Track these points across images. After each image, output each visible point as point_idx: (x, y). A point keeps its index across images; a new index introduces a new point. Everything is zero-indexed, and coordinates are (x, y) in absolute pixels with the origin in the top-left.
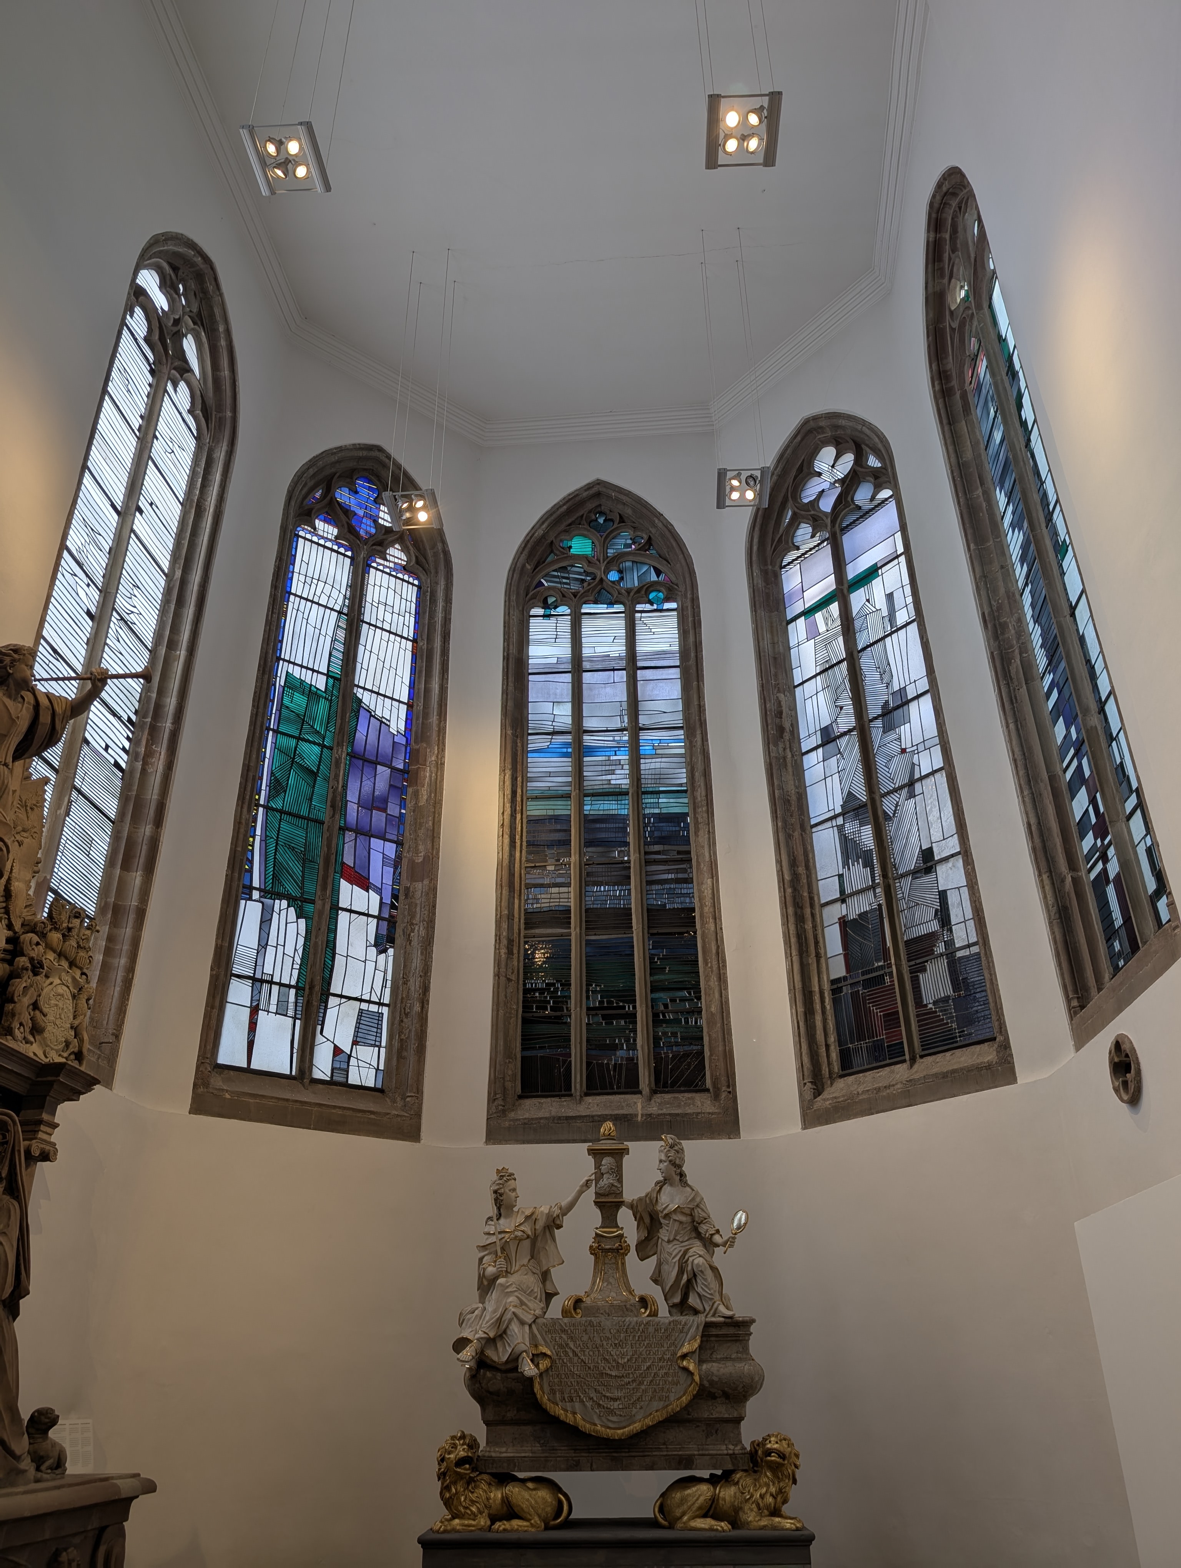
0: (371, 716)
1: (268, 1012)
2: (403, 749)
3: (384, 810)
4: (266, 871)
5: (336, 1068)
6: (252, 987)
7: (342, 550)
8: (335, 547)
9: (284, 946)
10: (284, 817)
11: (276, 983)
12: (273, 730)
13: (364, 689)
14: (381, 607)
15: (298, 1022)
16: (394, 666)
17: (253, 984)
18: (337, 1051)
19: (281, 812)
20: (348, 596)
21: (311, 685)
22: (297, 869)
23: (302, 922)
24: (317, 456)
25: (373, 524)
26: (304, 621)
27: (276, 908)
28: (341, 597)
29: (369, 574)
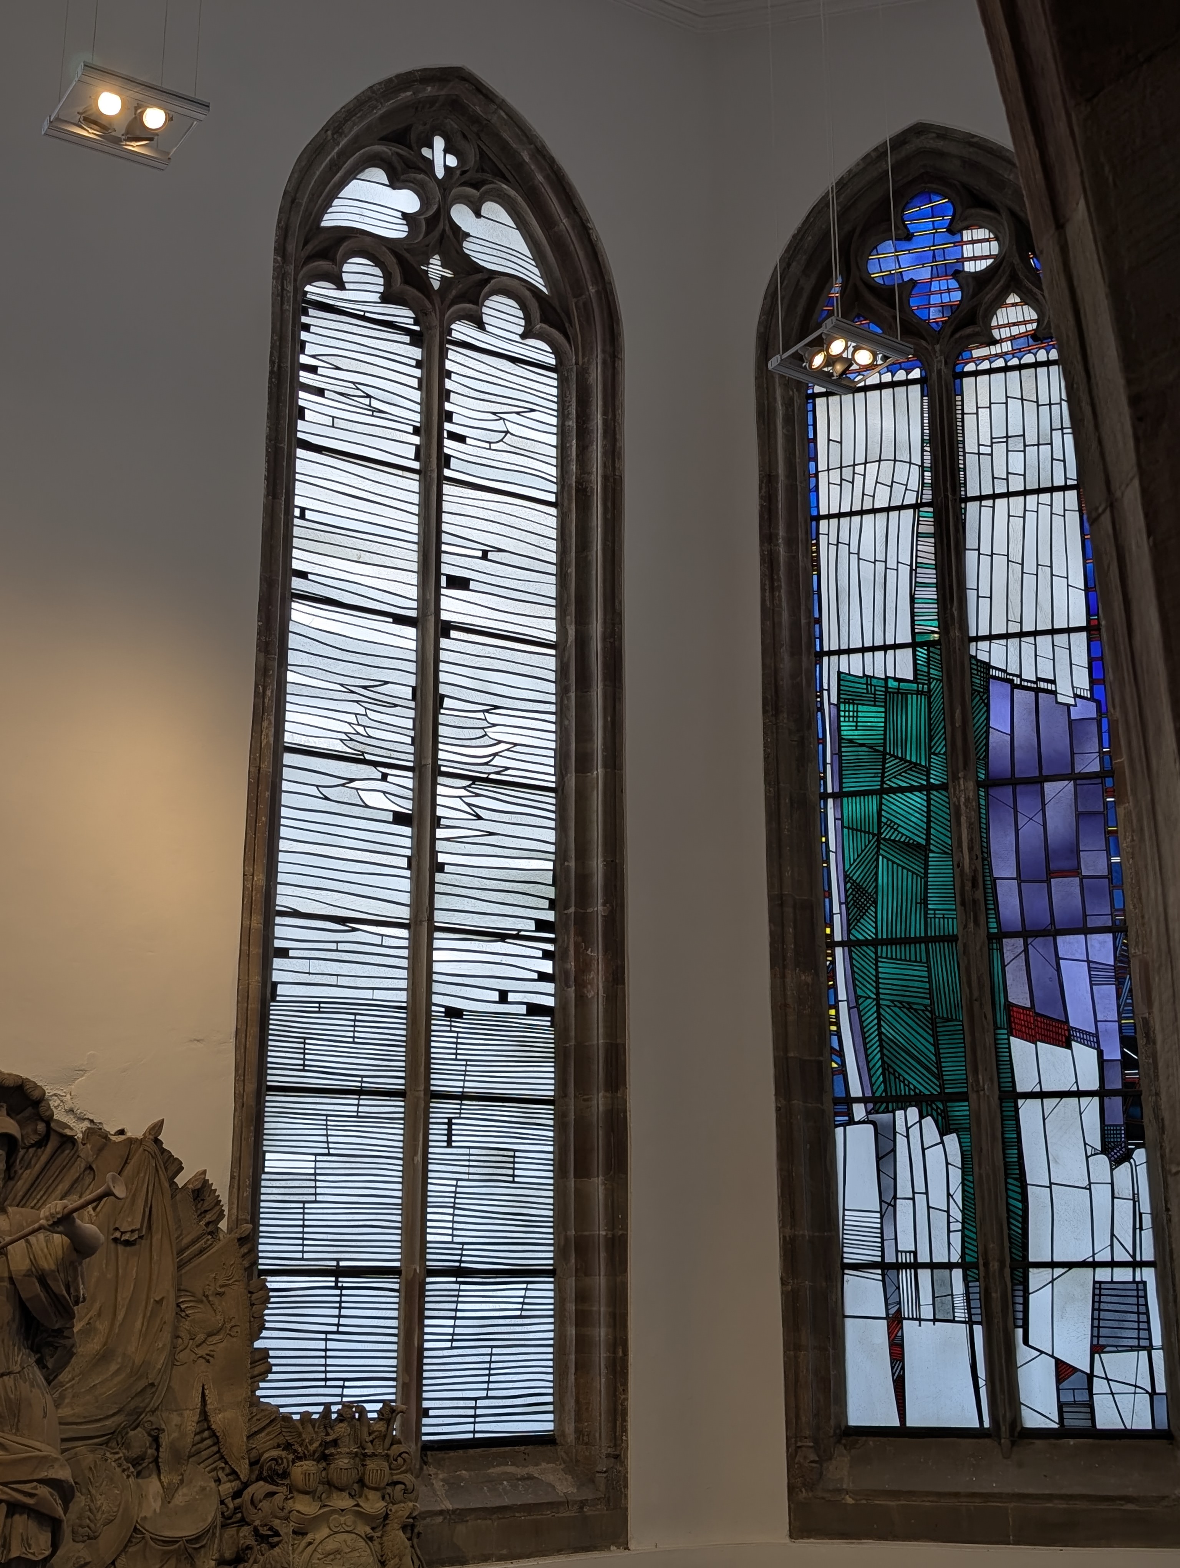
0: (1013, 686)
1: (920, 1320)
2: (1094, 727)
3: (1076, 871)
4: (868, 1062)
5: (1068, 1404)
6: (883, 1280)
7: (901, 375)
8: (887, 378)
9: (927, 1193)
10: (883, 950)
11: (924, 1266)
12: (833, 794)
13: (991, 638)
14: (1000, 451)
15: (978, 1331)
16: (1048, 560)
17: (882, 1275)
18: (1063, 1371)
19: (875, 943)
20: (927, 464)
21: (887, 678)
22: (923, 1043)
23: (952, 1140)
24: (799, 230)
25: (953, 284)
26: (854, 558)
27: (900, 1127)
28: (915, 470)
29: (962, 395)
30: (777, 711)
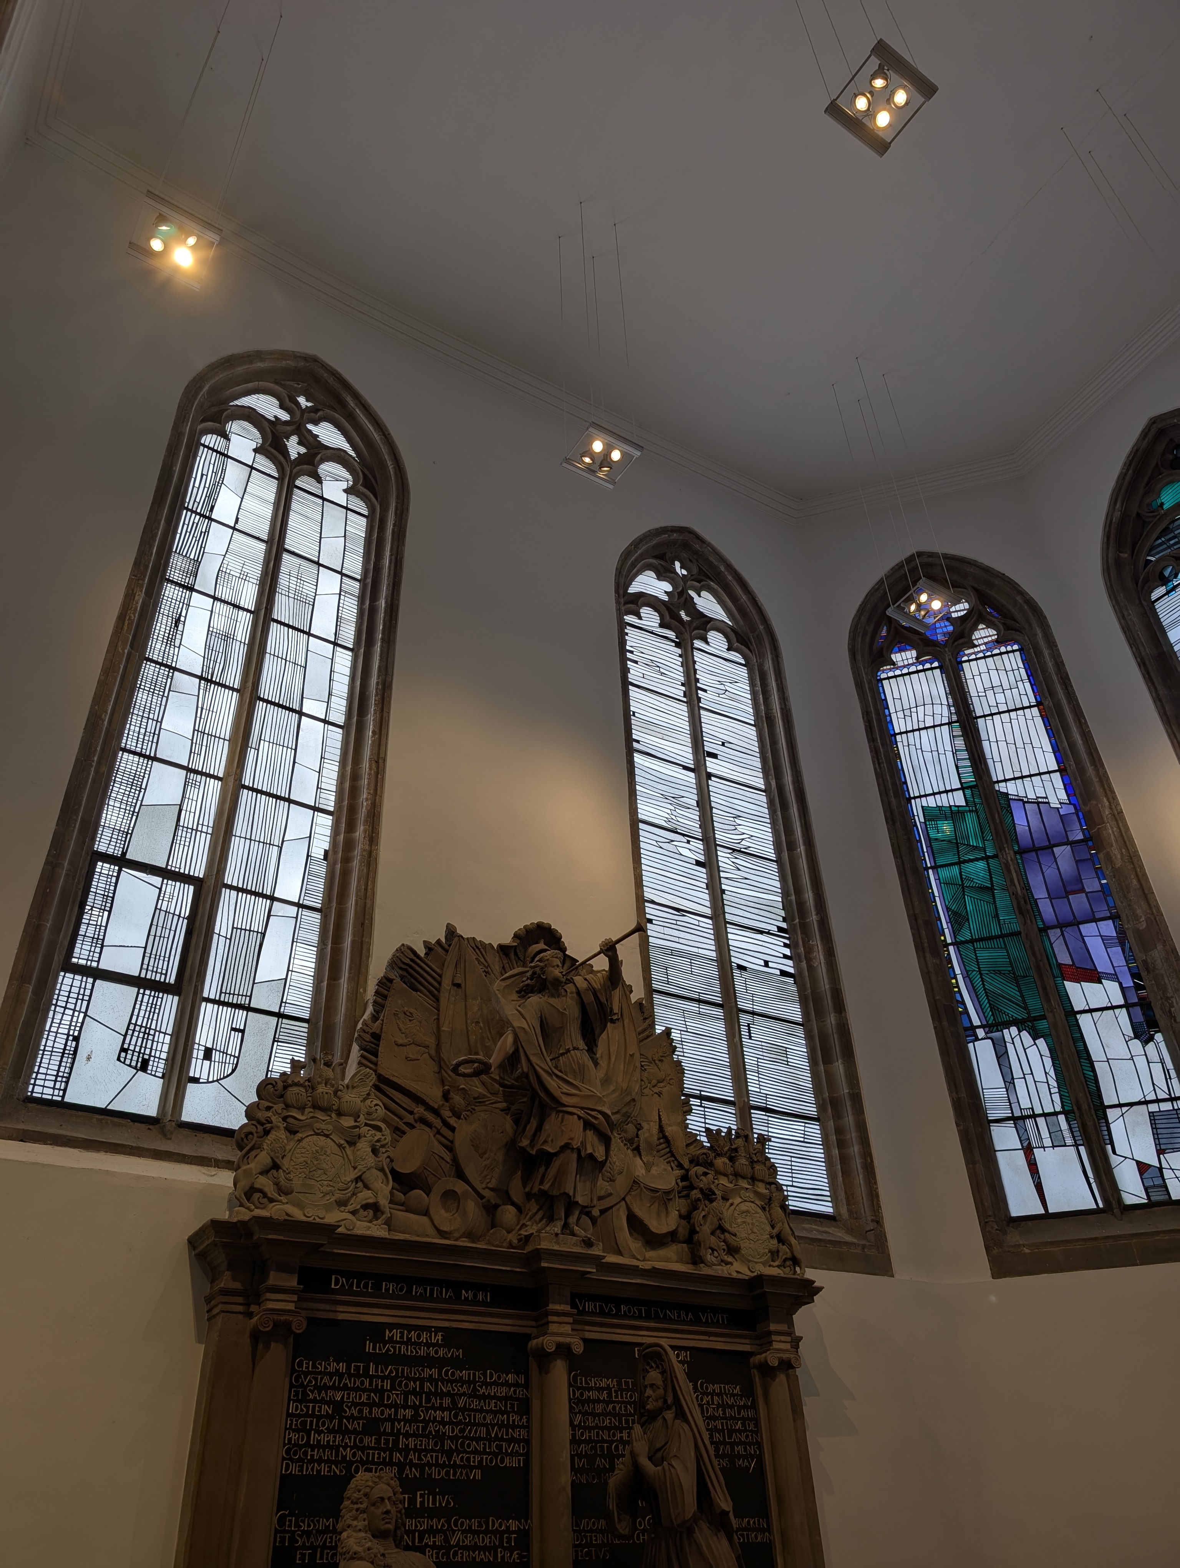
0: (1024, 803)
1: (1044, 1148)
2: (1075, 817)
3: (1082, 890)
4: (981, 1006)
5: (1151, 1187)
6: (1016, 1127)
7: (928, 666)
8: (920, 667)
9: (1032, 1074)
10: (978, 945)
11: (1040, 1115)
12: (931, 868)
13: (1005, 780)
14: (990, 693)
15: (1082, 1149)
16: (1027, 740)
17: (1015, 1124)
18: (1142, 1167)
19: (972, 941)
20: (951, 704)
21: (950, 806)
22: (1012, 991)
23: (1041, 1042)
24: (863, 603)
25: (947, 623)
26: (919, 751)
27: (1008, 1038)
28: (945, 708)
29: (963, 671)
30: (894, 822)
